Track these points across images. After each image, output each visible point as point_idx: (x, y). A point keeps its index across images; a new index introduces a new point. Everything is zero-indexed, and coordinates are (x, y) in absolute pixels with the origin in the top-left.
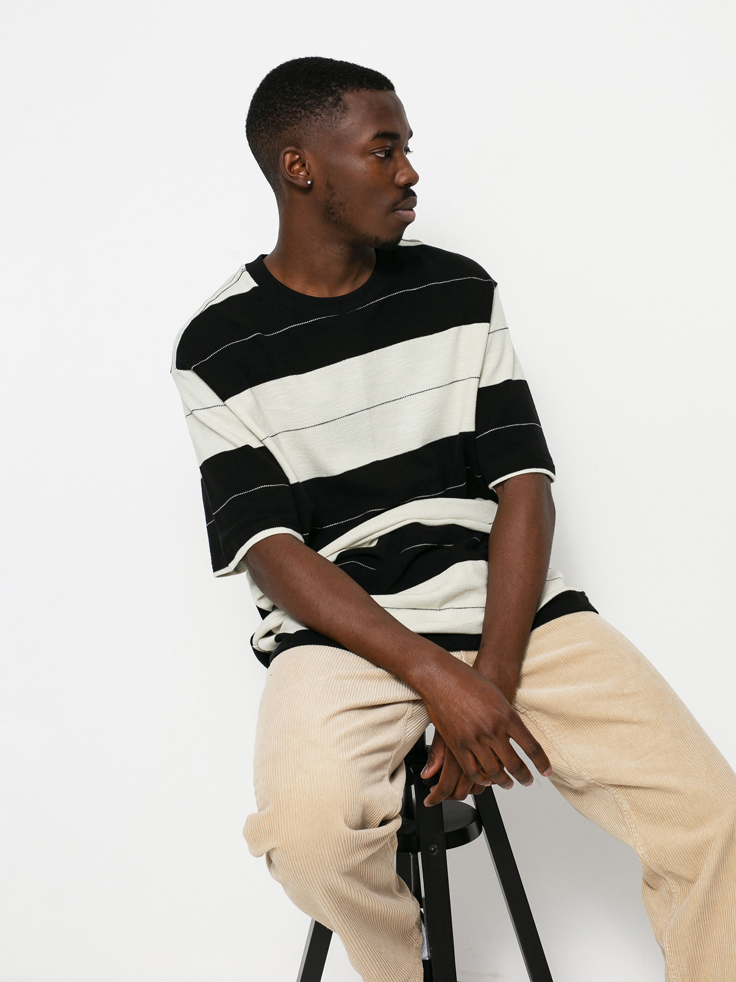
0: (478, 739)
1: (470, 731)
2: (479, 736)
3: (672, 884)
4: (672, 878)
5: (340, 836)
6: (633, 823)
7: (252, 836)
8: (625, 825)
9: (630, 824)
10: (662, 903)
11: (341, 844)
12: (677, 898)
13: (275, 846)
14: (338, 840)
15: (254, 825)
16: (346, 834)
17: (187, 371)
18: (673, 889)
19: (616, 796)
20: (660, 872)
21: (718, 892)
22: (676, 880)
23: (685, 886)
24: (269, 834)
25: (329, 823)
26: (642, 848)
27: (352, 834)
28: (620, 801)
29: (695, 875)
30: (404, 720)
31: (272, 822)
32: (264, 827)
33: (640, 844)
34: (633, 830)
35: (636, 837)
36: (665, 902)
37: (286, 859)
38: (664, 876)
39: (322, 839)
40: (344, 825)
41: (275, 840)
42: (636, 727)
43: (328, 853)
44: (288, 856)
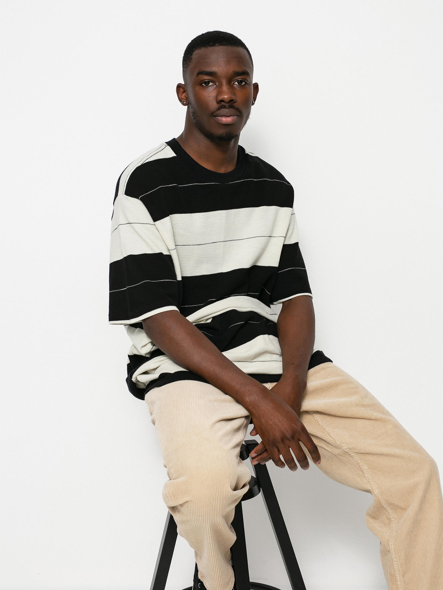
0: (283, 440)
1: (278, 435)
2: (284, 439)
3: (391, 513)
4: (391, 509)
5: (227, 494)
6: (371, 476)
7: (173, 494)
8: (365, 477)
9: (368, 477)
10: (382, 525)
11: (226, 499)
12: (394, 521)
13: (189, 500)
14: (225, 497)
15: (174, 488)
16: (230, 494)
17: (133, 198)
18: (391, 516)
19: (359, 461)
20: (386, 504)
21: (422, 515)
22: (394, 510)
23: (399, 513)
24: (184, 493)
25: (222, 487)
26: (377, 490)
27: (232, 493)
28: (361, 464)
29: (407, 505)
30: (242, 428)
31: (187, 485)
32: (181, 489)
33: (375, 488)
34: (370, 480)
35: (373, 484)
36: (385, 524)
37: (195, 508)
38: (387, 508)
39: (217, 496)
40: (230, 488)
41: (189, 496)
42: (373, 421)
43: (219, 504)
44: (196, 506)
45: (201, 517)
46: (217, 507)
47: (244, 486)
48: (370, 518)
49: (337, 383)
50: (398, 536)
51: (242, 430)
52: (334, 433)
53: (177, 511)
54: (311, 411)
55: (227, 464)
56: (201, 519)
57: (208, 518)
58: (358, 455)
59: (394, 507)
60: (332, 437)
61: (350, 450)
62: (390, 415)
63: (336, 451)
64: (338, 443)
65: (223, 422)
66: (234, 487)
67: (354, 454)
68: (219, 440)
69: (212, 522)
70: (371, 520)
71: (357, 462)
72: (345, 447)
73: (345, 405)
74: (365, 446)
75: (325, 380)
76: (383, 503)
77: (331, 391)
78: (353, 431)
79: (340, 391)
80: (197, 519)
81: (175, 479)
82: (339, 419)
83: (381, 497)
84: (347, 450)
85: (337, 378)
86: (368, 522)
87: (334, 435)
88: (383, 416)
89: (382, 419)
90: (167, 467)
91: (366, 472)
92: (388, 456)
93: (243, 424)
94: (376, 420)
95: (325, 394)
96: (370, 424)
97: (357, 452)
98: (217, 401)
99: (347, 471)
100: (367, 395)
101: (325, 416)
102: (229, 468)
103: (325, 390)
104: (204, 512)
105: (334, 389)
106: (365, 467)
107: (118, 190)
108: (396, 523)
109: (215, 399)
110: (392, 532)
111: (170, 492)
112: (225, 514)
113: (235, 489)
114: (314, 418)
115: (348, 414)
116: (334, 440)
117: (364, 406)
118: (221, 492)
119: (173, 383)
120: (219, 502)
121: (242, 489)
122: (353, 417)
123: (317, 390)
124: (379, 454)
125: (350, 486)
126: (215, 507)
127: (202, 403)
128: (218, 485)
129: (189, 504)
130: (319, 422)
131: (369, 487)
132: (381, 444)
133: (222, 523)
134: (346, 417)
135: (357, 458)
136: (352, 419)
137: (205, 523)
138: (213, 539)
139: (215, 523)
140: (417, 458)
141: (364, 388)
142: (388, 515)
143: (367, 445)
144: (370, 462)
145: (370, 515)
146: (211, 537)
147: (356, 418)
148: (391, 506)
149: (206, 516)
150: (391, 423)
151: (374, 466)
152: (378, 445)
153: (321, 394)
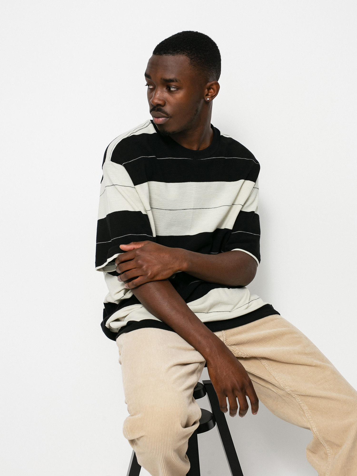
0: (233, 390)
1: (230, 385)
3: (328, 449)
4: (328, 445)
5: (178, 431)
6: (310, 416)
7: (130, 429)
8: (305, 417)
9: (308, 416)
10: (320, 459)
11: (177, 435)
12: (330, 456)
13: (144, 435)
14: (176, 433)
15: (132, 423)
16: (180, 430)
17: (118, 164)
18: (328, 451)
19: (300, 402)
20: (323, 441)
21: (355, 452)
22: (330, 446)
23: (335, 449)
24: (140, 428)
25: (173, 424)
26: (315, 428)
27: (182, 430)
28: (302, 405)
29: (342, 443)
30: (197, 371)
31: (143, 422)
32: (138, 425)
33: (314, 426)
34: (310, 419)
35: (312, 423)
36: (322, 459)
37: (149, 442)
38: (324, 444)
39: (169, 432)
40: (181, 425)
41: (144, 432)
42: (313, 368)
43: (171, 440)
44: (150, 441)
45: (154, 451)
46: (169, 442)
47: (195, 423)
48: (310, 452)
49: (284, 333)
50: (333, 470)
51: (196, 373)
52: (278, 377)
53: (135, 444)
54: (259, 357)
55: (179, 404)
56: (154, 452)
57: (161, 451)
58: (300, 397)
59: (330, 444)
60: (276, 380)
61: (292, 392)
62: (329, 362)
63: (281, 393)
64: (282, 385)
65: (179, 367)
66: (185, 424)
67: (296, 396)
68: (173, 382)
69: (165, 455)
70: (310, 454)
71: (299, 402)
72: (288, 389)
73: (288, 353)
74: (305, 389)
75: (272, 330)
76: (321, 440)
77: (278, 340)
78: (296, 376)
79: (285, 339)
80: (151, 452)
81: (133, 416)
82: (283, 365)
83: (319, 434)
84: (290, 392)
85: (284, 329)
86: (308, 456)
87: (278, 379)
88: (322, 363)
89: (321, 365)
90: (127, 404)
91: (306, 412)
92: (325, 399)
93: (197, 368)
94: (315, 366)
95: (272, 343)
96: (311, 370)
97: (299, 394)
98: (175, 348)
99: (290, 410)
100: (309, 344)
101: (271, 362)
102: (180, 408)
103: (272, 339)
104: (157, 446)
105: (280, 338)
106: (305, 408)
107: (106, 157)
108: (332, 458)
109: (173, 346)
110: (328, 466)
111: (128, 427)
112: (176, 448)
113: (186, 426)
114: (262, 363)
115: (292, 361)
116: (279, 383)
117: (305, 354)
118: (172, 429)
119: (138, 330)
120: (171, 438)
121: (192, 426)
122: (295, 363)
123: (265, 338)
124: (317, 397)
125: (293, 424)
126: (167, 441)
127: (161, 349)
128: (170, 423)
129: (144, 438)
130: (266, 367)
131: (309, 426)
132: (319, 388)
133: (174, 456)
134: (290, 363)
135: (298, 399)
136: (295, 365)
137: (158, 455)
138: (166, 469)
139: (168, 456)
140: (352, 401)
141: (306, 338)
142: (326, 450)
143: (307, 388)
144: (310, 404)
145: (309, 449)
146: (165, 467)
147: (298, 364)
148: (328, 443)
149: (159, 449)
150: (330, 370)
151: (313, 407)
152: (317, 388)
153: (269, 342)
